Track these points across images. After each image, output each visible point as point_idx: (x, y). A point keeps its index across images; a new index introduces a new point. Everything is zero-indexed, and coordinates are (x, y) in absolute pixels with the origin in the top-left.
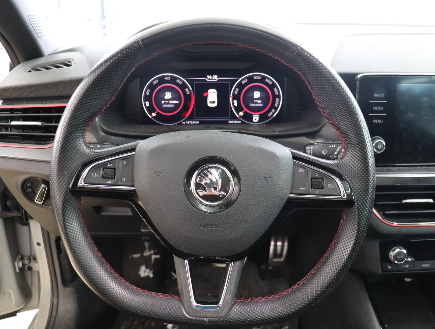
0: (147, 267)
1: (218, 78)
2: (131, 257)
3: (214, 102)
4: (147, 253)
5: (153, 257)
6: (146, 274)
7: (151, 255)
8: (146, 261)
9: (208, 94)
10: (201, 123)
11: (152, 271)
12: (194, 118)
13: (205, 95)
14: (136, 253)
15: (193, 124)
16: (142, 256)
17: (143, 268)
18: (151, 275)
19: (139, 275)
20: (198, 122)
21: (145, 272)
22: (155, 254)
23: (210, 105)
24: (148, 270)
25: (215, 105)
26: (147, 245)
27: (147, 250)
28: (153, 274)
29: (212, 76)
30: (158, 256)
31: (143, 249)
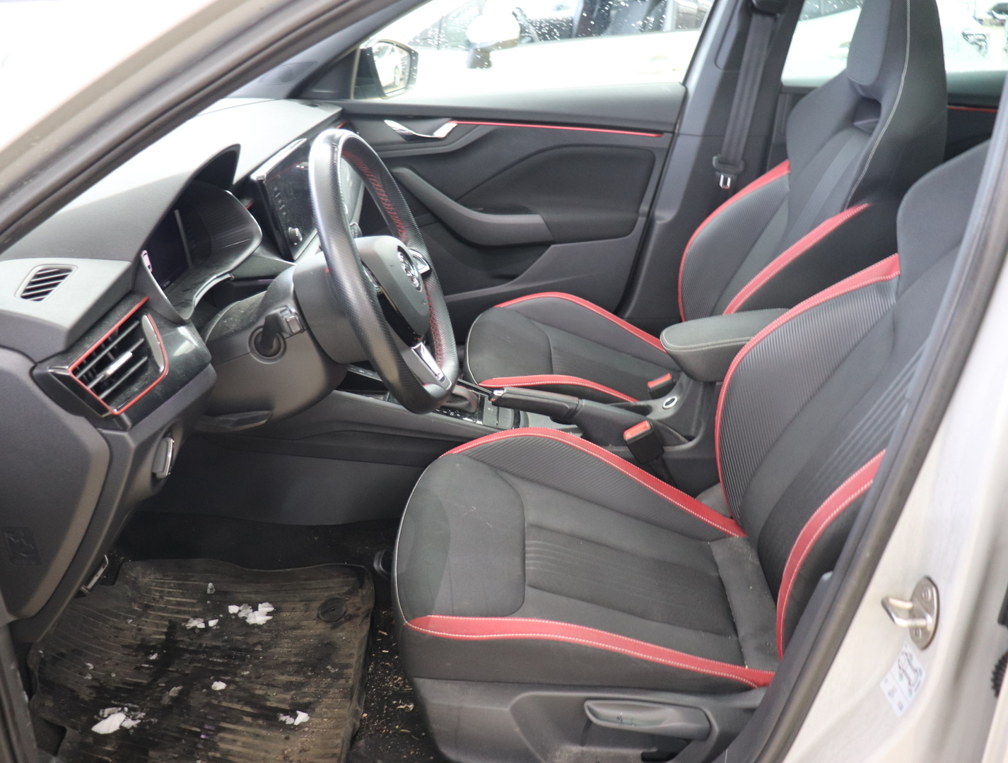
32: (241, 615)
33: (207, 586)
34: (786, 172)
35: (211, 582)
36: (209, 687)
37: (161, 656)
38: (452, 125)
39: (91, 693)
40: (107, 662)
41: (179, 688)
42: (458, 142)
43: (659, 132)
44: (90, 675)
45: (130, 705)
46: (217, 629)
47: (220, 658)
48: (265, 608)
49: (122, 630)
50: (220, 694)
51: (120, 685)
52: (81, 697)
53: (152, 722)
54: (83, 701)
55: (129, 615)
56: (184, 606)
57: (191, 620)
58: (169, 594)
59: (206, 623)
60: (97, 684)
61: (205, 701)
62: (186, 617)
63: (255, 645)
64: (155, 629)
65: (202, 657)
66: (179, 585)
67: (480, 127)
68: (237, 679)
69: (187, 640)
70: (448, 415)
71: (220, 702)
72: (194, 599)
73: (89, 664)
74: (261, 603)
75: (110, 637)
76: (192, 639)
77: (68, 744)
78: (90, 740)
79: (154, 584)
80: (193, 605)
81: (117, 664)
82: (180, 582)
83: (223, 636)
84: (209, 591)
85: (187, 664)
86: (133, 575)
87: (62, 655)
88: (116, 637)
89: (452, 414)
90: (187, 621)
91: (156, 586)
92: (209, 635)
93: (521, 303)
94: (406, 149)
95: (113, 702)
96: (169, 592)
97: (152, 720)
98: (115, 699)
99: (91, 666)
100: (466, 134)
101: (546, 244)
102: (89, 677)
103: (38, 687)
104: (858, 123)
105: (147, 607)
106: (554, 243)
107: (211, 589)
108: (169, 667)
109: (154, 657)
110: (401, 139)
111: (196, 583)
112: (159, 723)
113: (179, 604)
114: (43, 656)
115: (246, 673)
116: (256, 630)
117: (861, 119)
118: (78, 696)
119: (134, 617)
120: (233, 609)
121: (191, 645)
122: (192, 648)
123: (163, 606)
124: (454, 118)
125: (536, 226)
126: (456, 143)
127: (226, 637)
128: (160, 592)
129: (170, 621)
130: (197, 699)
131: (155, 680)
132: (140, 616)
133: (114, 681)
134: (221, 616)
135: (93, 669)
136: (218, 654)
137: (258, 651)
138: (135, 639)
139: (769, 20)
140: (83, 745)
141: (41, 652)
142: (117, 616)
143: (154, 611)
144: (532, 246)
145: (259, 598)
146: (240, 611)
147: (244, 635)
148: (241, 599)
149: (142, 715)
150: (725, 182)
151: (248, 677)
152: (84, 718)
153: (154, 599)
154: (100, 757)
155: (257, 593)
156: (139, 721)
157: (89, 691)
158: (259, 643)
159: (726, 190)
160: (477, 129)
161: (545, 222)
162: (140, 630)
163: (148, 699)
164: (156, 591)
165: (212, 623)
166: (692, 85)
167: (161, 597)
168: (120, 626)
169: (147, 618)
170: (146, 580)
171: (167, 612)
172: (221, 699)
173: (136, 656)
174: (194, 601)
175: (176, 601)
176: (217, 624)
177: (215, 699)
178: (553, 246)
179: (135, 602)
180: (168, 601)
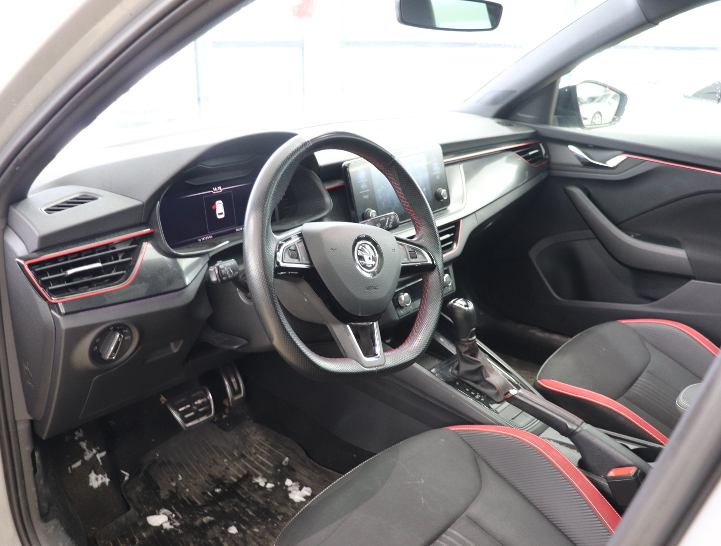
0: (97, 473)
1: (222, 188)
2: (69, 469)
3: (222, 214)
4: (88, 456)
5: (99, 456)
6: (100, 482)
7: (95, 455)
8: (93, 466)
9: (216, 206)
10: (214, 236)
11: (106, 475)
12: (208, 233)
13: (213, 207)
14: (74, 462)
15: (208, 239)
16: (84, 462)
17: (93, 476)
18: (107, 480)
19: (92, 487)
20: (211, 237)
21: (97, 479)
22: (99, 452)
23: (219, 217)
24: (100, 476)
25: (223, 216)
26: (84, 445)
27: (87, 451)
28: (108, 477)
29: (217, 188)
30: (103, 454)
31: (81, 454)
32: (290, 489)
33: (283, 459)
35: (289, 457)
36: (227, 527)
37: (223, 493)
38: (623, 157)
39: (167, 495)
40: (191, 480)
41: (212, 519)
42: (626, 172)
44: (175, 483)
45: (178, 514)
46: (269, 491)
47: (253, 512)
48: (307, 491)
49: (217, 463)
50: (229, 535)
51: (185, 499)
52: (160, 494)
53: (178, 531)
54: (159, 497)
55: (228, 456)
56: (264, 465)
57: (260, 477)
58: (261, 454)
59: (266, 483)
60: (174, 491)
61: (217, 535)
62: (259, 473)
63: (280, 514)
64: (236, 473)
65: (244, 505)
66: (270, 450)
67: (647, 162)
68: (248, 532)
69: (246, 489)
70: (473, 396)
71: (224, 541)
72: (272, 463)
73: (180, 476)
74: (307, 486)
75: (207, 465)
76: (249, 490)
77: (124, 519)
78: (140, 524)
79: (257, 442)
80: (268, 467)
81: (196, 484)
82: (272, 448)
83: (268, 498)
84: (284, 463)
85: (231, 505)
86: (247, 430)
87: (170, 463)
88: (210, 467)
89: (478, 397)
90: (257, 476)
91: (257, 445)
92: (261, 493)
93: (641, 324)
94: (583, 172)
95: (173, 508)
96: (262, 452)
97: (179, 531)
98: (175, 505)
99: (180, 478)
100: (633, 167)
101: (688, 278)
102: (174, 484)
103: (140, 476)
105: (243, 456)
106: (694, 278)
107: (286, 462)
108: (220, 501)
109: (218, 490)
110: (578, 163)
111: (281, 454)
112: (181, 535)
113: (262, 463)
114: (157, 458)
115: (256, 530)
116: (290, 504)
118: (160, 493)
119: (230, 459)
120: (288, 482)
121: (245, 494)
122: (244, 496)
123: (252, 459)
124: (625, 152)
125: (679, 259)
126: (623, 174)
127: (269, 500)
128: (257, 449)
129: (248, 472)
130: (215, 531)
131: (205, 506)
132: (235, 459)
133: (185, 494)
134: (279, 483)
135: (181, 481)
136: (254, 508)
137: (278, 519)
138: (219, 473)
140: (135, 525)
141: (158, 455)
142: (221, 453)
143: (245, 460)
144: (677, 278)
145: (308, 482)
146: (291, 486)
147: (280, 504)
148: (298, 478)
149: (177, 524)
151: (255, 534)
152: (151, 508)
153: (250, 453)
154: (136, 537)
155: (309, 478)
156: (172, 527)
157: (168, 493)
158: (283, 514)
160: (645, 163)
161: (689, 258)
162: (227, 468)
163: (191, 516)
164: (255, 448)
165: (270, 486)
167: (255, 454)
168: (217, 460)
169: (237, 463)
170: (254, 438)
171: (252, 465)
172: (226, 539)
173: (210, 484)
174: (272, 465)
175: (262, 460)
176: (272, 488)
177: (223, 538)
178: (693, 281)
179: (237, 449)
180: (258, 458)
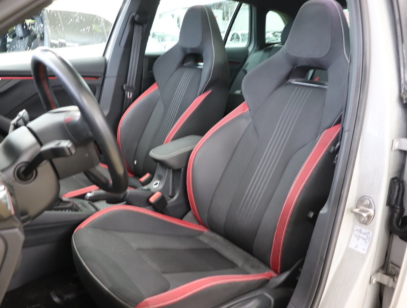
34: (157, 88)
43: (97, 77)
67: (13, 80)
100: (6, 84)
104: (185, 65)
117: (186, 63)
124: (1, 76)
139: (141, 27)
150: (130, 95)
159: (130, 99)
166: (108, 56)
